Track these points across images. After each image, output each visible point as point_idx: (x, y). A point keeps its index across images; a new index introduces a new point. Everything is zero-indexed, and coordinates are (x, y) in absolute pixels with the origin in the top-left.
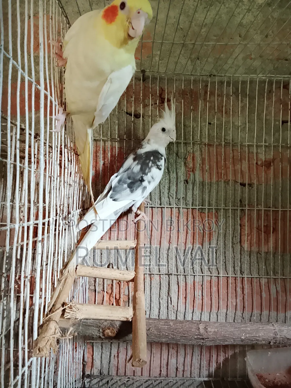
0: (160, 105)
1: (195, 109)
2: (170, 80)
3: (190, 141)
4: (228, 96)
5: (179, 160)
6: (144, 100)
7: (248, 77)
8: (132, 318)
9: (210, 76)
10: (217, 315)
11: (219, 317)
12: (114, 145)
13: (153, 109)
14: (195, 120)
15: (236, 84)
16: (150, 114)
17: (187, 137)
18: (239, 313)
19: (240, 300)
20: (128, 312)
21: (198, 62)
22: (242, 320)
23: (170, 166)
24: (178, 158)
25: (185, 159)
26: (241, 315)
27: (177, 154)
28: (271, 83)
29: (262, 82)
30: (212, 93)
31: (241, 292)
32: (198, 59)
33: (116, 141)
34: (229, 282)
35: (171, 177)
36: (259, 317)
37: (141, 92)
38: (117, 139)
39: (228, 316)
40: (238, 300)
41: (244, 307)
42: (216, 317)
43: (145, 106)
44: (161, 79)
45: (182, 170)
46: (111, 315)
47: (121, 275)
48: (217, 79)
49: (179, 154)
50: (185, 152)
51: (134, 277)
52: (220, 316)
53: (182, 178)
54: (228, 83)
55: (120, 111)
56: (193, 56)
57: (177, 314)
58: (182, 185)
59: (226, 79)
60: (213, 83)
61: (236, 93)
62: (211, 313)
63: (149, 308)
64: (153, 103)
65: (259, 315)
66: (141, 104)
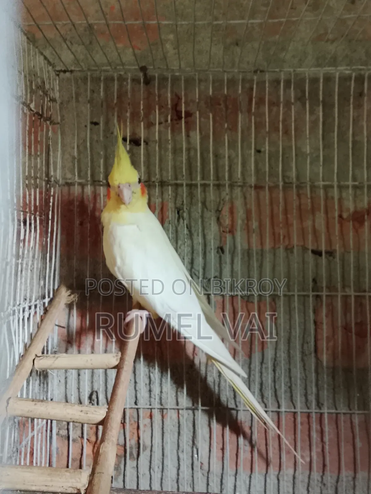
0: (175, 122)
1: (233, 128)
2: (189, 82)
3: (224, 182)
4: (288, 104)
5: (207, 214)
6: (147, 115)
7: (321, 72)
8: (86, 489)
9: (255, 72)
10: (278, 480)
11: (281, 482)
12: (98, 192)
13: (162, 129)
14: (232, 145)
15: (300, 84)
16: (157, 138)
17: (220, 175)
18: (316, 476)
19: (317, 452)
20: (80, 479)
21: (238, 50)
22: (323, 487)
23: (193, 224)
24: (205, 210)
25: (218, 211)
26: (320, 479)
27: (204, 204)
28: (360, 80)
29: (345, 79)
30: (260, 101)
31: (319, 439)
32: (237, 44)
33: (101, 185)
34: (297, 421)
35: (195, 242)
36: (352, 483)
37: (142, 102)
38: (101, 181)
39: (297, 481)
40: (314, 454)
41: (324, 466)
42: (276, 482)
43: (150, 125)
44: (176, 80)
45: (213, 229)
46: (50, 484)
47: (82, 414)
48: (267, 77)
49: (208, 204)
50: (218, 200)
51: (104, 417)
52: (283, 480)
53: (213, 245)
54: (288, 83)
55: (108, 135)
56: (228, 41)
57: (208, 477)
58: (212, 256)
59: (283, 77)
60: (261, 84)
61: (301, 99)
62: (267, 475)
63: (161, 467)
64: (163, 120)
65: (350, 478)
66: (142, 123)
